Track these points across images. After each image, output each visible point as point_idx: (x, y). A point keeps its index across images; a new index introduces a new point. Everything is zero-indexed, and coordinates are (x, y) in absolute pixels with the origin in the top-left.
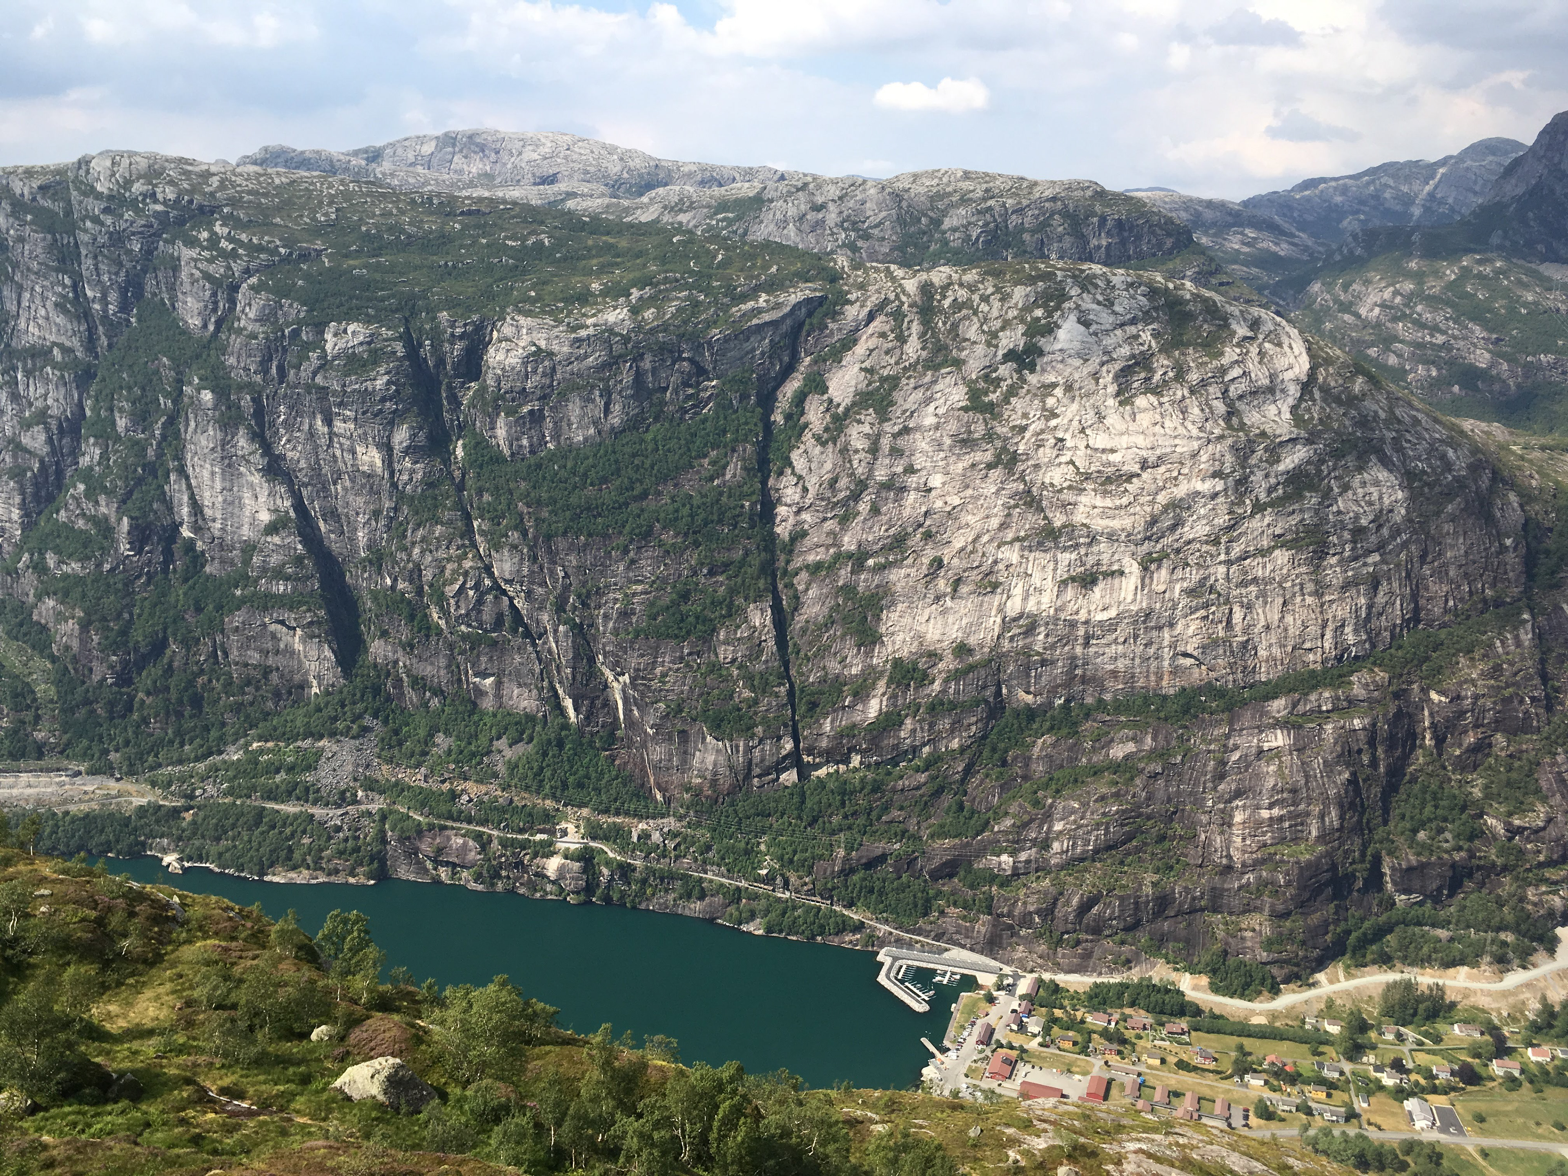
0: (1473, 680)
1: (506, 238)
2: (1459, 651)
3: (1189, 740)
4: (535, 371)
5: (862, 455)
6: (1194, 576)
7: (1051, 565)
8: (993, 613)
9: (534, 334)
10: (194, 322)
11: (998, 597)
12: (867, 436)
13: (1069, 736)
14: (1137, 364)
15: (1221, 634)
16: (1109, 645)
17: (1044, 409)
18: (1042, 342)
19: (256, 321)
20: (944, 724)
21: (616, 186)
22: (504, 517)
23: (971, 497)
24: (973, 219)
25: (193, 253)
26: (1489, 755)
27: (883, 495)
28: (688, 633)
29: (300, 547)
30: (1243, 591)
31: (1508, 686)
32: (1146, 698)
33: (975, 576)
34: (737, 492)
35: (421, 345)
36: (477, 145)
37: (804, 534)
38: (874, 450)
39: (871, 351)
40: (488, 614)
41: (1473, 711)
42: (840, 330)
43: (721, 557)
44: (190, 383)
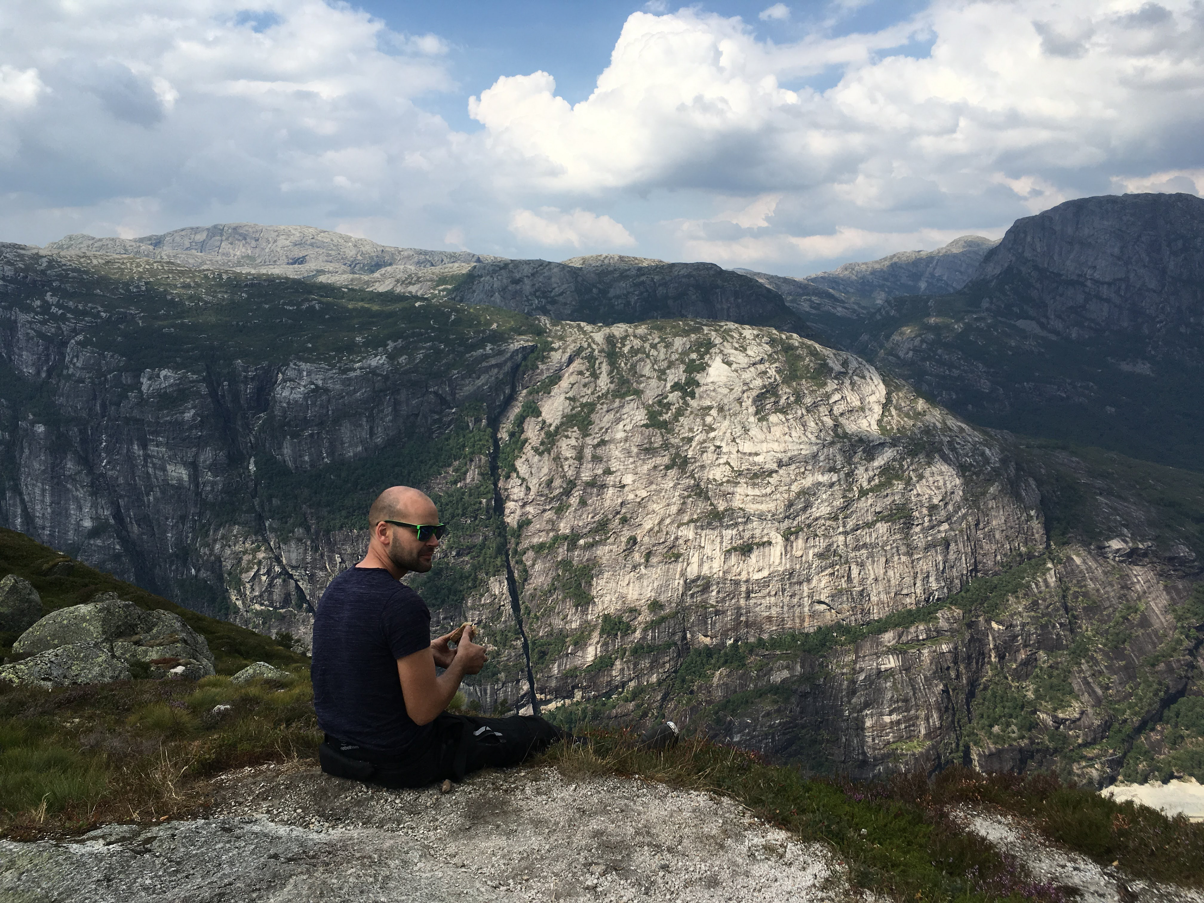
0: (1020, 613)
1: (284, 304)
2: (1008, 591)
3: (827, 666)
4: (314, 404)
5: (571, 461)
6: (821, 544)
7: (719, 539)
8: (677, 576)
9: (313, 376)
10: (29, 371)
11: (680, 565)
12: (574, 447)
13: (738, 668)
14: (767, 391)
15: (844, 586)
16: (764, 597)
17: (704, 425)
18: (698, 377)
19: (82, 369)
20: (645, 663)
21: (353, 266)
22: (291, 517)
23: (655, 491)
24: (632, 290)
25: (28, 317)
26: (1036, 667)
27: (589, 491)
28: (443, 602)
29: (118, 547)
30: (858, 554)
31: (1043, 615)
32: (793, 636)
33: (661, 549)
34: (476, 492)
35: (219, 384)
36: (240, 235)
37: (529, 522)
38: (580, 457)
39: (573, 385)
40: (277, 594)
41: (1022, 635)
42: (548, 369)
43: (466, 542)
44: (25, 419)
